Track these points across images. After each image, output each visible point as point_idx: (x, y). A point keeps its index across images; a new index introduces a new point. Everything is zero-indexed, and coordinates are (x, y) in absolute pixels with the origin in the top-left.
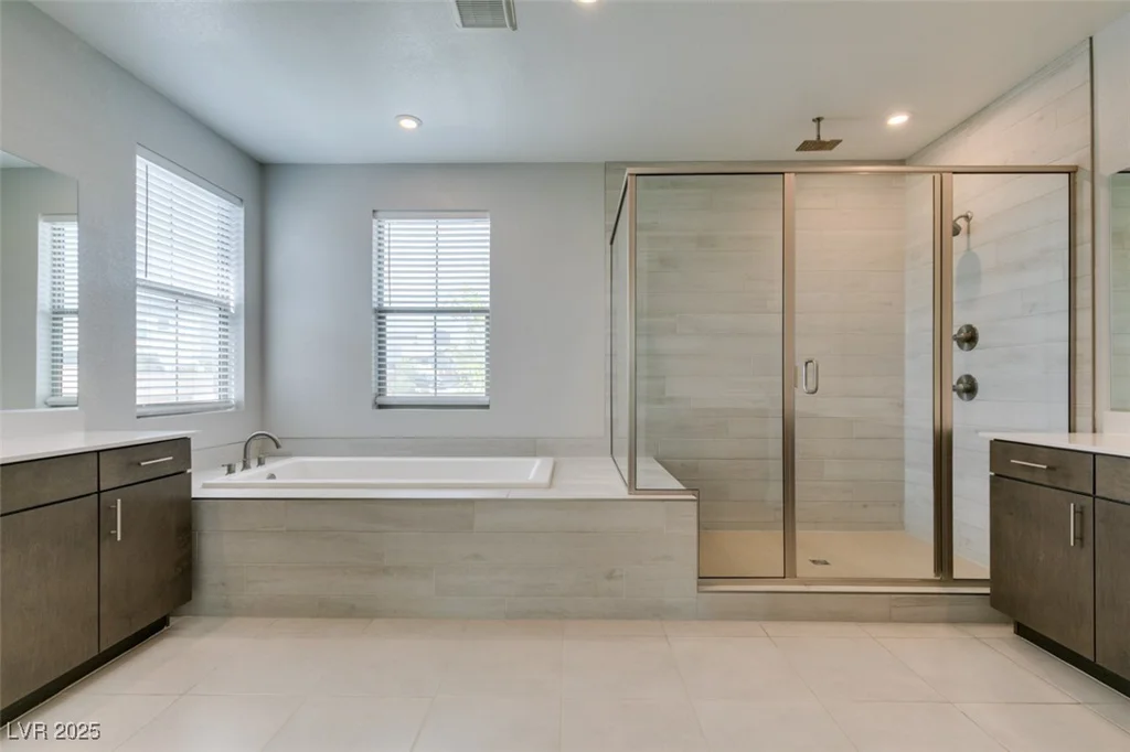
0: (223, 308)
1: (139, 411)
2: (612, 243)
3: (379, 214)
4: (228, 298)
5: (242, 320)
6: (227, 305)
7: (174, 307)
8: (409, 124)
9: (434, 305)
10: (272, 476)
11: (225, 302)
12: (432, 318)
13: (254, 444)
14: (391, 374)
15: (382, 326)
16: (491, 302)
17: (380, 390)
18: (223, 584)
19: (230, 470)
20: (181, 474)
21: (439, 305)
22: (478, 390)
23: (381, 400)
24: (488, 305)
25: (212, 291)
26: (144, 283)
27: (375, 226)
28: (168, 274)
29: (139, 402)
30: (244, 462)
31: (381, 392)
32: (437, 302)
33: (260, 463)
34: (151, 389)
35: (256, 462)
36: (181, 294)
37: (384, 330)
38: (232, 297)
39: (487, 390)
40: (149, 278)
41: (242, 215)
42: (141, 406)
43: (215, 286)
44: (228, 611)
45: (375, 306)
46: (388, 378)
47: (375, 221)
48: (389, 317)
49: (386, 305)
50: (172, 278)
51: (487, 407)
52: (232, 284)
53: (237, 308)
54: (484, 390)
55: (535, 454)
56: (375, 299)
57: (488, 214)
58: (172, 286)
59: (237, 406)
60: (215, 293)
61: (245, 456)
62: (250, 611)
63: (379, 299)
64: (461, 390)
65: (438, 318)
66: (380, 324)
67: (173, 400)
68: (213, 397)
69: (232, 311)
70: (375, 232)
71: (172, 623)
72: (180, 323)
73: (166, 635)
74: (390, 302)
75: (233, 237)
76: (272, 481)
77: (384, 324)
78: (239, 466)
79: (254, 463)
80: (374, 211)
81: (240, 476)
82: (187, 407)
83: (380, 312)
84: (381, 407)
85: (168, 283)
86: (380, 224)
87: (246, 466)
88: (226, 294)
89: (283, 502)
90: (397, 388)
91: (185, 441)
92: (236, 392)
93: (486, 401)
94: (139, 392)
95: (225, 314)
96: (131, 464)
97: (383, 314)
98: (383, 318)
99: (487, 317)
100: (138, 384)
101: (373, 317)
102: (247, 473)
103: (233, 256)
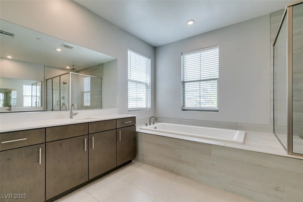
0: (146, 85)
1: (129, 110)
2: (274, 45)
3: (183, 54)
4: (147, 82)
5: (150, 87)
6: (147, 84)
7: (136, 85)
8: (191, 23)
9: (199, 79)
10: (155, 128)
11: (147, 83)
12: (199, 83)
13: (152, 119)
14: (186, 101)
15: (184, 87)
16: (219, 76)
17: (183, 105)
18: (143, 155)
19: (146, 125)
20: (134, 126)
21: (201, 79)
22: (215, 105)
23: (184, 108)
24: (218, 77)
25: (144, 80)
26: (130, 80)
27: (182, 58)
28: (135, 78)
29: (129, 107)
30: (150, 123)
31: (184, 106)
32: (200, 78)
33: (154, 124)
34: (132, 105)
35: (153, 123)
36: (137, 82)
37: (184, 88)
38: (148, 82)
39: (218, 105)
40: (131, 79)
41: (150, 61)
42: (129, 108)
43: (145, 79)
44: (144, 162)
45: (182, 81)
46: (186, 102)
47: (182, 56)
48: (186, 84)
49: (185, 80)
50: (136, 78)
51: (218, 111)
52: (148, 79)
53: (149, 85)
54: (217, 106)
55: (237, 129)
56: (182, 79)
57: (218, 46)
58: (136, 80)
59: (149, 109)
60: (145, 81)
61: (150, 122)
62: (148, 163)
63: (183, 79)
64: (210, 105)
65: (201, 83)
66: (183, 86)
67: (136, 107)
68: (145, 107)
69: (148, 85)
70: (182, 59)
71: (133, 162)
72: (138, 89)
73: (131, 165)
74: (186, 79)
75: (148, 67)
76: (155, 129)
77: (185, 86)
78: (148, 124)
79: (152, 124)
80: (182, 53)
81: (148, 127)
82: (139, 109)
83: (183, 82)
84: (184, 110)
85: (135, 79)
86: (184, 57)
87: (150, 124)
88: (147, 81)
89: (155, 136)
90: (188, 105)
91: (134, 118)
92: (149, 106)
93: (217, 109)
94: (129, 105)
95: (147, 86)
96: (123, 122)
97: (184, 83)
98: (184, 84)
99: (218, 81)
100: (129, 103)
101: (182, 84)
102: (150, 126)
103: (148, 72)
